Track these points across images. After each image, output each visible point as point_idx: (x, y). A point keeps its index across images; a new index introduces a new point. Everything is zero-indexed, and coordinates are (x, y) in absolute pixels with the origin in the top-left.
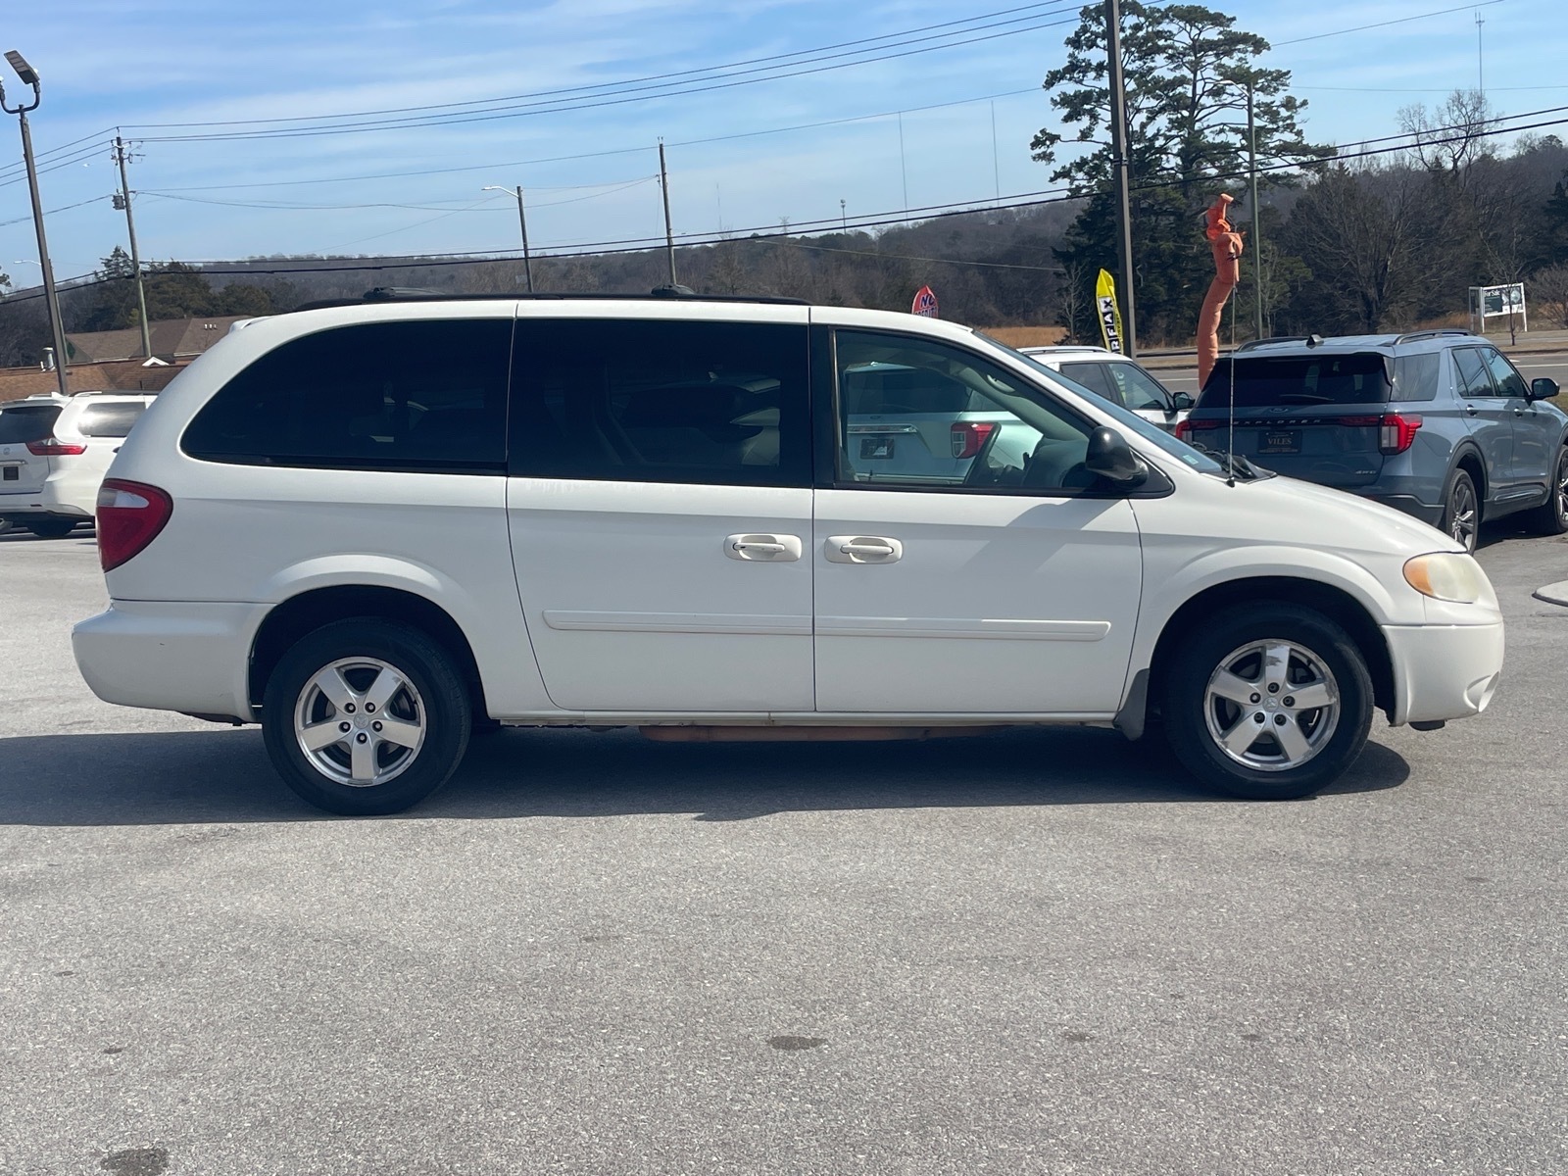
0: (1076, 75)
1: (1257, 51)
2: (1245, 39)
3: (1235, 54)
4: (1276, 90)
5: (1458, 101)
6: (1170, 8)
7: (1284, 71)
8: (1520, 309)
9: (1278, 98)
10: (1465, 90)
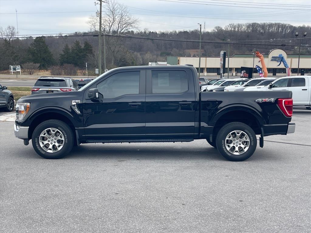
5: (9, 28)
8: (20, 70)
10: (11, 26)
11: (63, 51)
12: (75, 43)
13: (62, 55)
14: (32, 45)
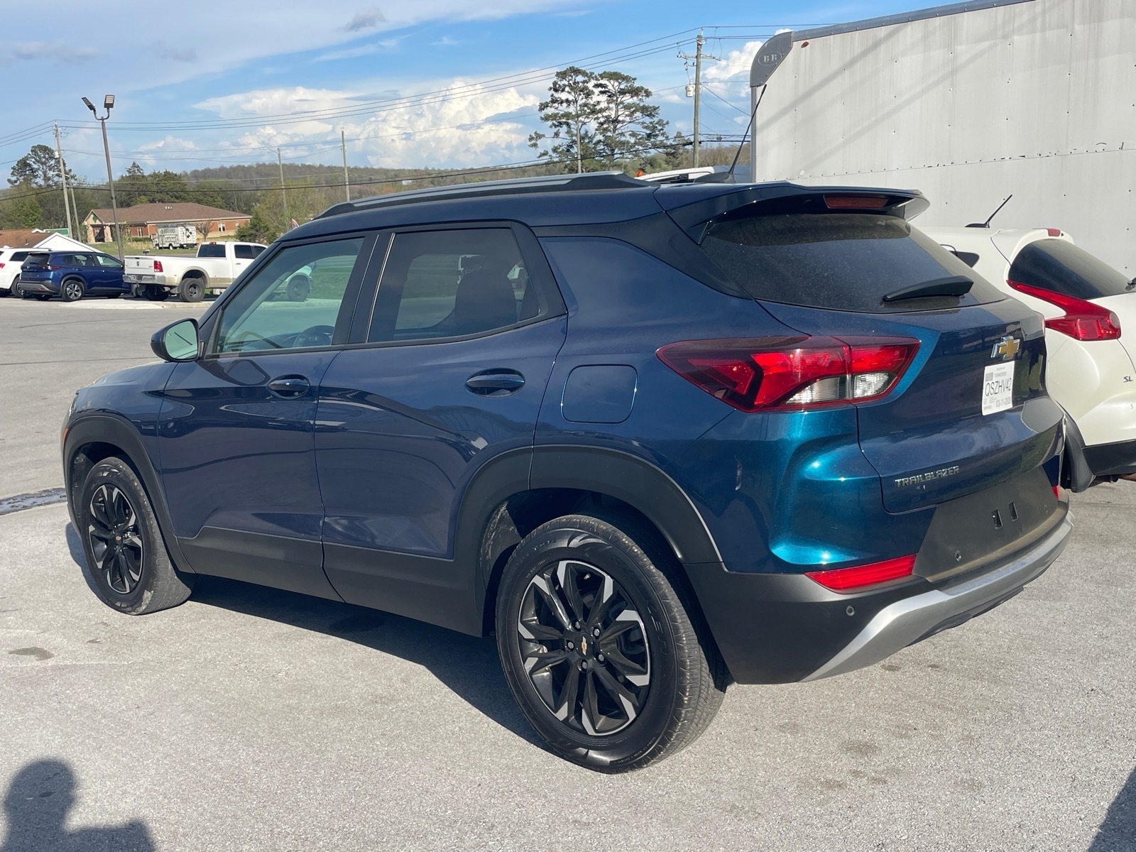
0: (554, 105)
1: (647, 96)
2: (641, 89)
3: (639, 96)
4: (654, 116)
6: (605, 73)
7: (657, 106)
9: (656, 120)
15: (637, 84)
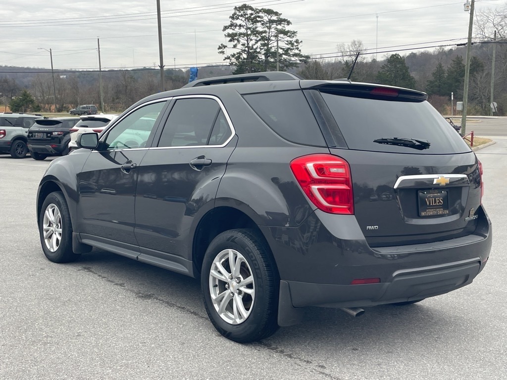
0: (232, 27)
1: (288, 25)
2: (285, 20)
3: (282, 25)
4: (293, 37)
5: (354, 43)
6: (262, 9)
7: (295, 31)
9: (294, 39)
10: (356, 40)
11: (434, 74)
12: (455, 60)
13: (431, 82)
14: (383, 67)
15: (282, 17)
